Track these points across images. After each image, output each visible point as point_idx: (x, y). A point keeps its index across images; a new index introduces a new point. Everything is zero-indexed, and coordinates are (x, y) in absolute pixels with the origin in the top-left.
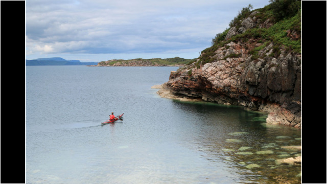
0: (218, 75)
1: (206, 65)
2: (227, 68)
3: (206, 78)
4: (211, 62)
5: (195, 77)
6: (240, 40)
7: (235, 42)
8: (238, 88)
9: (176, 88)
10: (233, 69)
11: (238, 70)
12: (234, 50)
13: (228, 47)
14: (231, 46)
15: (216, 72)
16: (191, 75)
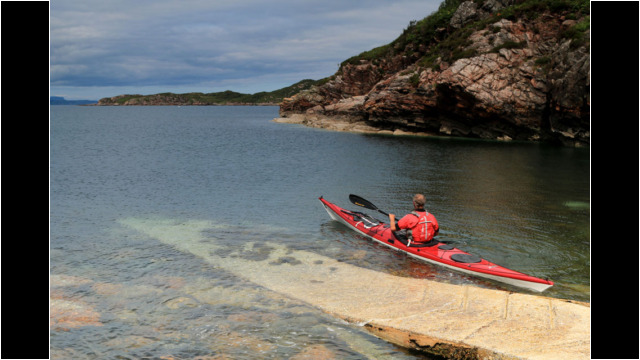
0: (486, 81)
1: (460, 63)
2: (502, 68)
3: (461, 89)
4: (469, 58)
5: (426, 88)
6: (520, 16)
7: (513, 19)
8: (530, 107)
9: (381, 110)
10: (514, 70)
11: (524, 72)
12: (510, 35)
13: (498, 29)
14: (504, 28)
15: (482, 76)
16: (416, 86)
